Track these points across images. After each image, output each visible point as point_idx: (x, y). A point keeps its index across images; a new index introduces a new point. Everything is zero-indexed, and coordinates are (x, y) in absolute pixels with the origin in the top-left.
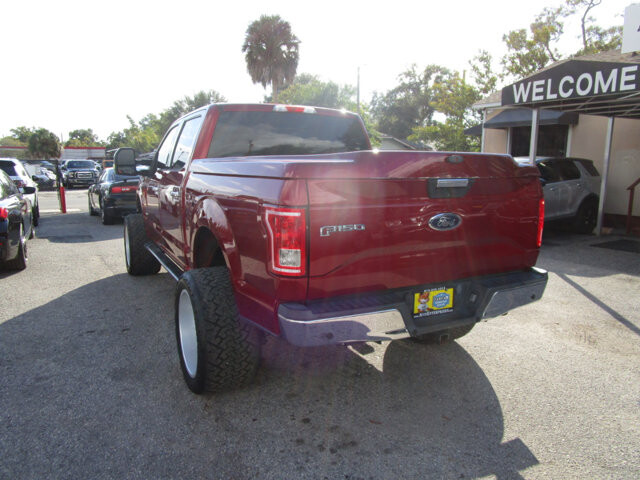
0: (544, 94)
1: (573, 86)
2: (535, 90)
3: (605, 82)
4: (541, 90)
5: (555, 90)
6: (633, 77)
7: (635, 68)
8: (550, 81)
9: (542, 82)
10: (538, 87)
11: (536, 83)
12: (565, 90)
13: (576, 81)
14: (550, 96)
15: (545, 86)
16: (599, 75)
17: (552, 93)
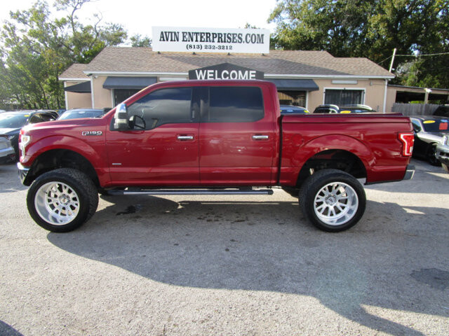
0: (214, 77)
1: (229, 76)
2: (209, 75)
3: (243, 75)
4: (212, 75)
5: (219, 76)
6: (254, 76)
7: (255, 72)
8: (216, 71)
9: (213, 71)
10: (210, 73)
11: (209, 71)
12: (225, 77)
13: (230, 73)
14: (217, 79)
15: (214, 73)
16: (240, 72)
17: (218, 77)
